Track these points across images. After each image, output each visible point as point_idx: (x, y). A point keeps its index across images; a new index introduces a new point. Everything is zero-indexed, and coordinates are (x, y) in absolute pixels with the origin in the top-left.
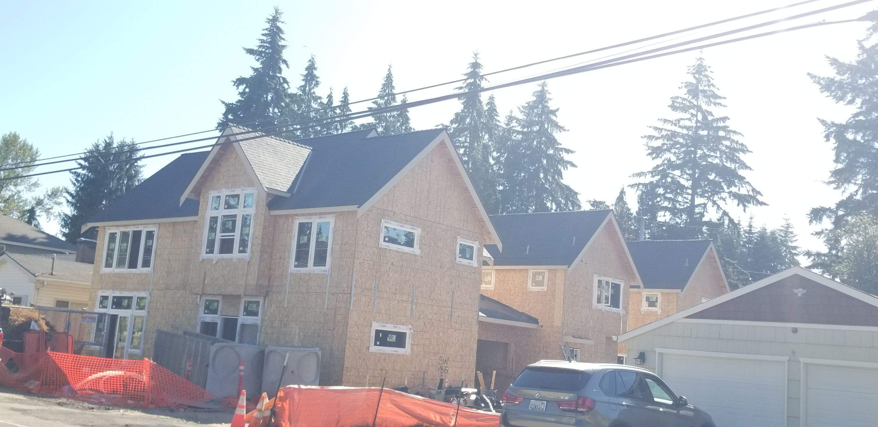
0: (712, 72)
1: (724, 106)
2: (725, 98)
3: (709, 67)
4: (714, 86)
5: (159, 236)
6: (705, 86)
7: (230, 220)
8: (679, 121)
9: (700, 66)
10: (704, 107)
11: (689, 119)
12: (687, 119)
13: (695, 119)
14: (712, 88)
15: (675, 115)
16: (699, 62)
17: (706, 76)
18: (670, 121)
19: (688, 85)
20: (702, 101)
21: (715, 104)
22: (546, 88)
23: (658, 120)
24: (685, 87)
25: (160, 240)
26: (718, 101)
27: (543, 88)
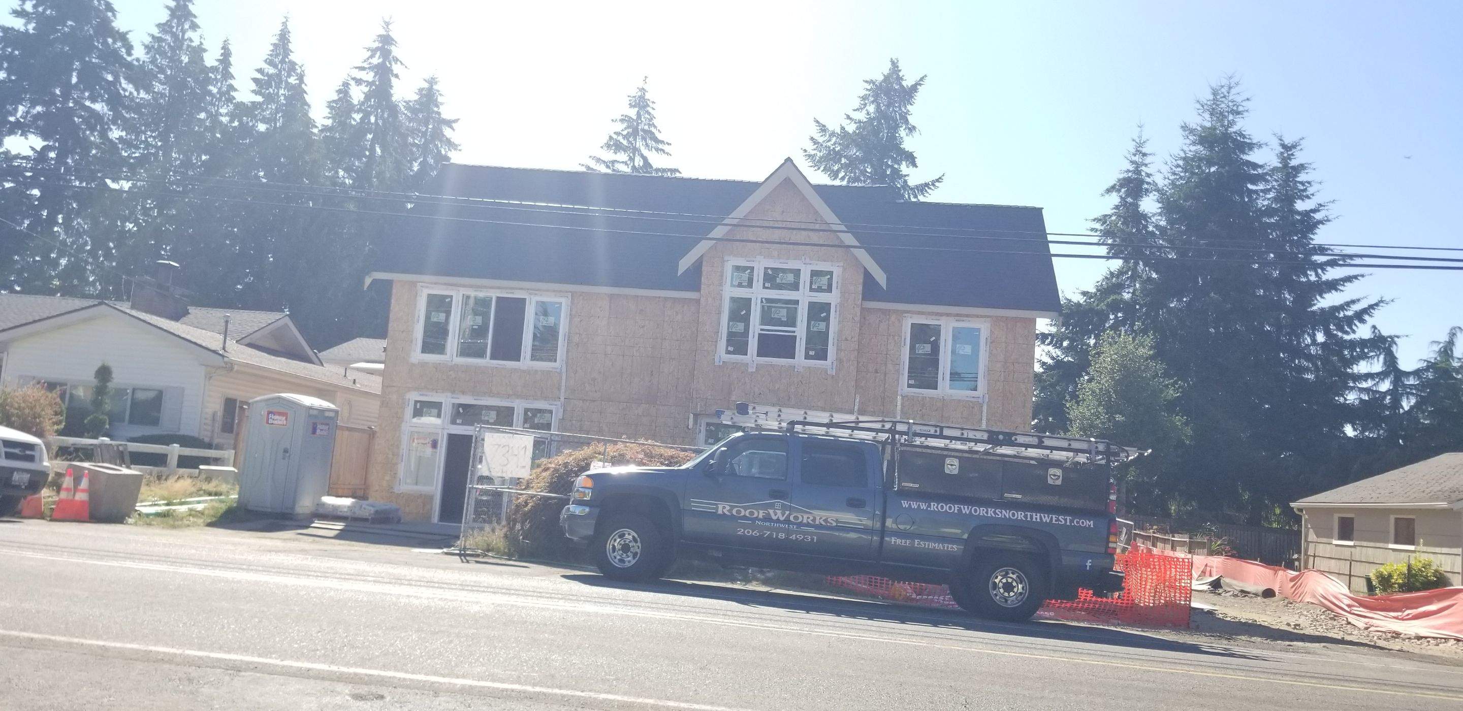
0: (653, 109)
1: (668, 154)
2: (669, 144)
3: (653, 102)
4: (655, 127)
5: (574, 313)
6: (645, 125)
7: (783, 308)
8: (613, 162)
9: (642, 97)
10: (645, 152)
11: (625, 163)
12: (623, 162)
13: (632, 164)
14: (653, 129)
15: (609, 156)
16: (639, 94)
17: (649, 113)
18: (604, 162)
19: (625, 119)
20: (641, 143)
21: (657, 150)
22: (435, 87)
23: (590, 157)
24: (622, 121)
25: (577, 320)
26: (660, 146)
27: (432, 86)
